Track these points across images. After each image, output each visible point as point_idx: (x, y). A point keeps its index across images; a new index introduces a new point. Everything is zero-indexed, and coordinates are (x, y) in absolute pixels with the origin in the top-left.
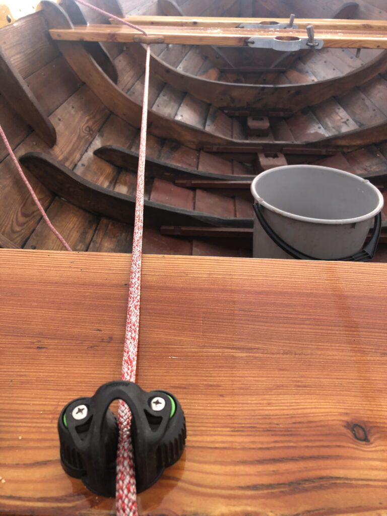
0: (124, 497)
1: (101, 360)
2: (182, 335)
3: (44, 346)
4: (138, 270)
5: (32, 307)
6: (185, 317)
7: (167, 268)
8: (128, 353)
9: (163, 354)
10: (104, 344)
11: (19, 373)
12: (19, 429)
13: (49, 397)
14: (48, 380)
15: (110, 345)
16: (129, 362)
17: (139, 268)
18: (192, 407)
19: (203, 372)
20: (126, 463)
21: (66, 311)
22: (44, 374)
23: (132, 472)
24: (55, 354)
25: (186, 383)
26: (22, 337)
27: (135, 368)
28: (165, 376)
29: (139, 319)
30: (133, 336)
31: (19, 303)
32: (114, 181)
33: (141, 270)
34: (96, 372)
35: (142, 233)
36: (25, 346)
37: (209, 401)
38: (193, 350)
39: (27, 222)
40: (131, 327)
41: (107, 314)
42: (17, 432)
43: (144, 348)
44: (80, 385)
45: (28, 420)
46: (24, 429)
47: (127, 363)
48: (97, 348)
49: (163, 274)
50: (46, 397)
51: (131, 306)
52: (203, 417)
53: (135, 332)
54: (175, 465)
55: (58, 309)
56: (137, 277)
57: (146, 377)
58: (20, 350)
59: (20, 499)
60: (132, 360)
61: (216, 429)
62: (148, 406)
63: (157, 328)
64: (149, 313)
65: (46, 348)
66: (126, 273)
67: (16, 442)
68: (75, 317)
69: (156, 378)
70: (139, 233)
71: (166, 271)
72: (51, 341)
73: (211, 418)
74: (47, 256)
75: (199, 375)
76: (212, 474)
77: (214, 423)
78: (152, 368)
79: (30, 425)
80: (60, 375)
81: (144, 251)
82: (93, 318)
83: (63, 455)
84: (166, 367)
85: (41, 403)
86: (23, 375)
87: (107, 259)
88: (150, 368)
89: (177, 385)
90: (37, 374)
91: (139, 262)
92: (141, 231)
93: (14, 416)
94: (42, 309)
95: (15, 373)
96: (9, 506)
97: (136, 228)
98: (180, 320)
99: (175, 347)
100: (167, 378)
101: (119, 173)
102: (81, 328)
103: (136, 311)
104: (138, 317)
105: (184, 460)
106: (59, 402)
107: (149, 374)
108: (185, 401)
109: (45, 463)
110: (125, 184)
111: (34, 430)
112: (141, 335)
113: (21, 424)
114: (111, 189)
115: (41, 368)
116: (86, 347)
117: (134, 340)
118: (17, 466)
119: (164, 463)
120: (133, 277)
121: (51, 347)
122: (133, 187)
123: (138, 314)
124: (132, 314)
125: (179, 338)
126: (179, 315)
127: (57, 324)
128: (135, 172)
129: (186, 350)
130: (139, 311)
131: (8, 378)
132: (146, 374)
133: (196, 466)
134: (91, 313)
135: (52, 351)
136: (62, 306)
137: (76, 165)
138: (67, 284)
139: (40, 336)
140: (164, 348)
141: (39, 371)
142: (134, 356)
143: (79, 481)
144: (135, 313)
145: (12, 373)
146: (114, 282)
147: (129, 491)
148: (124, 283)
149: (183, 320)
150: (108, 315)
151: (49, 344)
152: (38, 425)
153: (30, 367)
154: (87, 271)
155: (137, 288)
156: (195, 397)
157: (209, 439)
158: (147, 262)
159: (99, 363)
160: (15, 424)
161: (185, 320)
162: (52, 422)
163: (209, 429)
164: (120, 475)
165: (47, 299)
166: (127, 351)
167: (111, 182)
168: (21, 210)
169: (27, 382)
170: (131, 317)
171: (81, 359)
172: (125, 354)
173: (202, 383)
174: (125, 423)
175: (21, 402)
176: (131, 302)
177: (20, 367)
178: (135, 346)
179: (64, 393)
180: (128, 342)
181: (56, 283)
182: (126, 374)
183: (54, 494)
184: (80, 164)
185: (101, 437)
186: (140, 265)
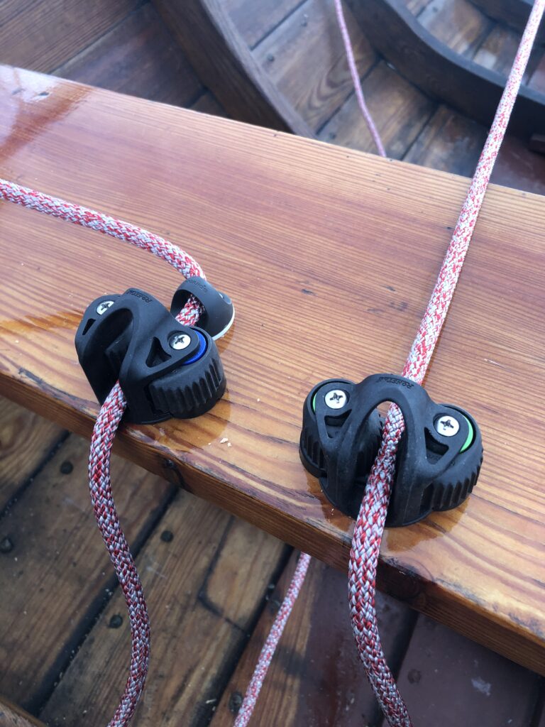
0: (366, 526)
1: (383, 332)
2: (516, 331)
3: (311, 290)
4: (475, 209)
5: (309, 231)
6: (530, 305)
7: (525, 217)
8: (424, 336)
9: (477, 352)
10: (392, 311)
11: (273, 318)
12: (259, 389)
13: (302, 361)
14: (307, 339)
15: (401, 314)
16: (422, 349)
17: (477, 206)
18: (498, 444)
19: (533, 398)
20: (380, 485)
21: (352, 248)
22: (303, 328)
23: (385, 500)
24: (323, 306)
25: (499, 405)
26: (287, 271)
27: (427, 361)
28: (472, 385)
29: (454, 288)
30: (439, 312)
31: (293, 221)
32: (478, 44)
33: (480, 210)
34: (371, 347)
35: (499, 146)
36: (288, 283)
37: (527, 444)
38: (527, 359)
39: (332, 95)
40: (438, 298)
41: (408, 267)
42: (257, 392)
43: (450, 333)
44: (346, 357)
45: (272, 382)
46: (265, 391)
47: (419, 350)
48: (381, 313)
49: (514, 225)
50: (298, 359)
51: (448, 265)
52: (510, 463)
53: (443, 307)
54: (448, 512)
55: (343, 243)
56: (470, 220)
57: (441, 378)
58: (282, 287)
59: (243, 472)
60: (427, 347)
61: (525, 488)
62: (432, 424)
63: (479, 309)
64: (473, 282)
65: (314, 295)
66: (454, 208)
67: (254, 404)
68: (363, 259)
69: (456, 383)
70: (494, 146)
71: (520, 220)
72: (321, 286)
73: (522, 470)
74: (345, 158)
75: (524, 400)
76: (499, 545)
77: (525, 478)
78: (455, 367)
79: (273, 388)
80: (323, 336)
81: (494, 179)
82: (387, 268)
83: (303, 442)
84: (475, 372)
85: (291, 365)
86: (276, 322)
87: (431, 180)
88: (451, 366)
89: (485, 404)
90: (295, 326)
91: (480, 197)
92: (498, 143)
93: (258, 371)
94: (320, 237)
95: (269, 317)
96: (230, 476)
97: (491, 136)
98: (520, 307)
99: (500, 346)
100: (473, 388)
101: (488, 31)
102: (367, 278)
103: (453, 275)
104: (454, 285)
105: (462, 511)
106: (313, 371)
107: (446, 374)
108: (491, 431)
109: (280, 442)
110: (494, 51)
111: (277, 396)
112: (450, 312)
113: (262, 383)
114: (468, 58)
115: (301, 319)
116: (367, 308)
117: (439, 318)
118: (248, 432)
119: (432, 506)
120: (464, 218)
121: (321, 294)
122: (508, 59)
123: (456, 280)
124: (446, 279)
125: (510, 335)
126: (522, 299)
127: (336, 265)
128: (519, 32)
129: (516, 356)
130: (457, 276)
131: (260, 320)
132: (443, 373)
133: (477, 526)
134: (387, 260)
135: (321, 300)
136: (348, 239)
137: (423, 9)
138: (363, 207)
139: (309, 275)
140: (480, 343)
141: (297, 322)
142: (430, 343)
143: (316, 480)
144: (451, 277)
145: (265, 315)
146: (432, 219)
147: (375, 521)
148: (446, 224)
149: (524, 308)
150: (409, 269)
151: (319, 289)
152: (282, 392)
153: (287, 314)
154: (398, 193)
155: (465, 239)
156: (508, 430)
157: (510, 497)
158: (493, 199)
159: (379, 336)
160: (255, 381)
161: (527, 310)
162: (298, 395)
163: (514, 483)
164: (368, 497)
165: (331, 224)
166: (423, 332)
167: (471, 46)
168: (328, 75)
169: (280, 333)
170: (443, 283)
171: (354, 323)
172: (419, 336)
173: (525, 413)
174: (393, 434)
175: (268, 356)
176: (450, 259)
177: (276, 310)
178: (437, 328)
179: (323, 362)
180: (429, 319)
181: (348, 202)
182: (412, 366)
183: (283, 483)
184: (430, 7)
185: (356, 442)
186: (481, 201)
